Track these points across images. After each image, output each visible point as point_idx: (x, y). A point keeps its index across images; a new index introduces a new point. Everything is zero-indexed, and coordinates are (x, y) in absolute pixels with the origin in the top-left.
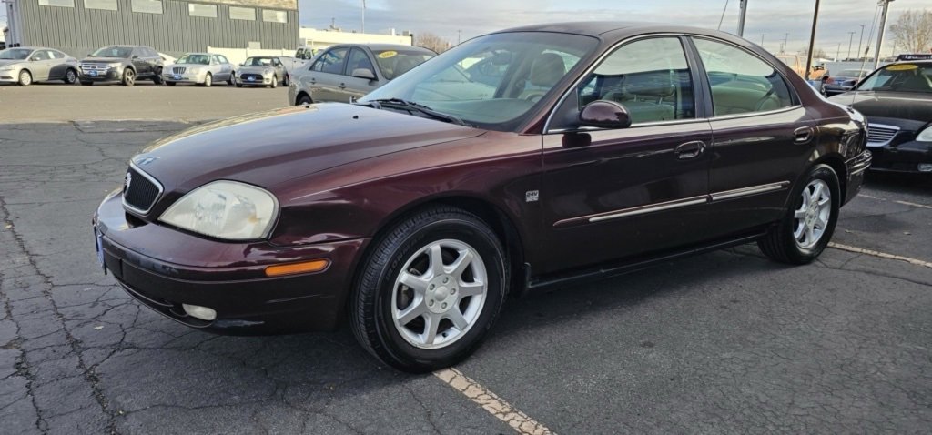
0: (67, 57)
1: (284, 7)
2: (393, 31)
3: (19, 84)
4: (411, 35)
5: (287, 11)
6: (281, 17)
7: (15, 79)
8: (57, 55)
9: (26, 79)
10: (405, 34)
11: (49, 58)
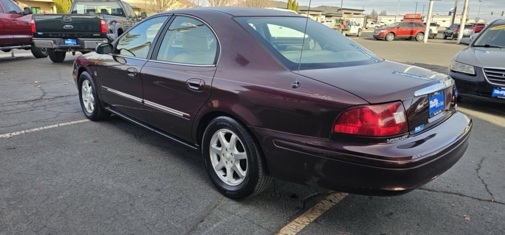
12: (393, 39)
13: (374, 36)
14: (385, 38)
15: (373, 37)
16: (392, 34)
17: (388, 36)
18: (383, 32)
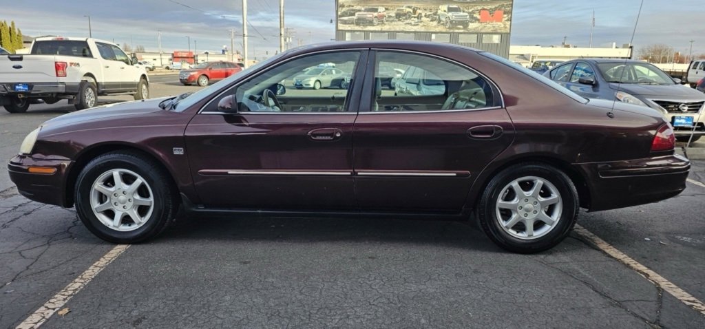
0: (343, 73)
1: (499, 31)
2: (614, 44)
3: (314, 88)
4: (631, 47)
5: (501, 34)
6: (496, 39)
7: (312, 86)
8: (337, 72)
9: (318, 86)
10: (625, 46)
11: (332, 73)
12: (207, 83)
13: (181, 80)
14: (198, 82)
15: (179, 81)
16: (204, 77)
17: (201, 80)
18: (193, 75)
